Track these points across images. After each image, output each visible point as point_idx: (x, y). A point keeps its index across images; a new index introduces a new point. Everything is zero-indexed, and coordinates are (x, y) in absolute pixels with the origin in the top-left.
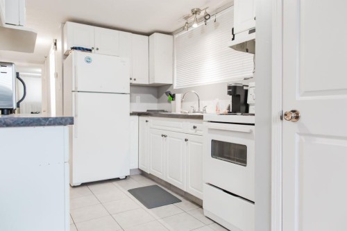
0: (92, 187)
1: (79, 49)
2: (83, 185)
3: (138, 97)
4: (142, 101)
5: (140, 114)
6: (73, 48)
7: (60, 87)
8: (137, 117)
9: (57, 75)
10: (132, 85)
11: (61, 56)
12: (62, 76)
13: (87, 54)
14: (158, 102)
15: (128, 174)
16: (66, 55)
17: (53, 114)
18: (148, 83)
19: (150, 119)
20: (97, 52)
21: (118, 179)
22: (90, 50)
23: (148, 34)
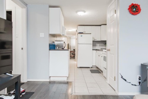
0: (82, 68)
1: (80, 33)
2: (80, 67)
3: (98, 45)
6: (79, 33)
8: (95, 51)
10: (93, 41)
13: (82, 34)
15: (92, 66)
18: (100, 40)
19: (97, 51)
20: (85, 33)
21: (89, 68)
22: (83, 33)
23: (100, 25)
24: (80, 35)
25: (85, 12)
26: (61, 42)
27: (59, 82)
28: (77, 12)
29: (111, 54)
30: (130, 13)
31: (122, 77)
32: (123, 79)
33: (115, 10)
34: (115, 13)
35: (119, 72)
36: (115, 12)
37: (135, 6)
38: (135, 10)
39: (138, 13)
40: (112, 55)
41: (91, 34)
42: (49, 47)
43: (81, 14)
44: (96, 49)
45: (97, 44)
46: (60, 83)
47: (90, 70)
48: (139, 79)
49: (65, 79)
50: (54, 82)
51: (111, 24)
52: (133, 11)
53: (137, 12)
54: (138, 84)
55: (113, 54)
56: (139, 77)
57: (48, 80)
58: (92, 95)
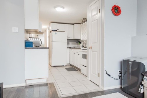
0: (56, 67)
1: (54, 30)
2: (54, 66)
3: (71, 43)
4: (72, 44)
5: (70, 48)
6: (52, 30)
7: (49, 40)
8: (69, 49)
9: (48, 37)
10: (67, 39)
11: (49, 32)
12: (50, 37)
13: (56, 32)
14: (77, 44)
15: (66, 64)
16: (51, 32)
17: (47, 47)
18: (73, 39)
19: (72, 49)
20: (59, 31)
21: (63, 66)
22: (56, 30)
23: (73, 24)
24: (54, 32)
25: (63, 8)
26: (37, 39)
27: (38, 84)
28: (55, 7)
29: (92, 51)
30: (113, 14)
31: (107, 73)
32: (108, 75)
33: (99, 10)
34: (99, 13)
35: (105, 68)
36: (99, 11)
37: (117, 7)
38: (116, 11)
39: (119, 15)
40: (94, 53)
41: (64, 32)
42: (25, 44)
43: (59, 10)
44: (69, 47)
45: (69, 42)
46: (40, 85)
47: (66, 68)
48: (119, 73)
49: (44, 81)
50: (32, 86)
51: (93, 22)
52: (116, 12)
53: (118, 13)
54: (118, 78)
55: (97, 52)
56: (120, 72)
57: (24, 85)
58: (82, 95)
